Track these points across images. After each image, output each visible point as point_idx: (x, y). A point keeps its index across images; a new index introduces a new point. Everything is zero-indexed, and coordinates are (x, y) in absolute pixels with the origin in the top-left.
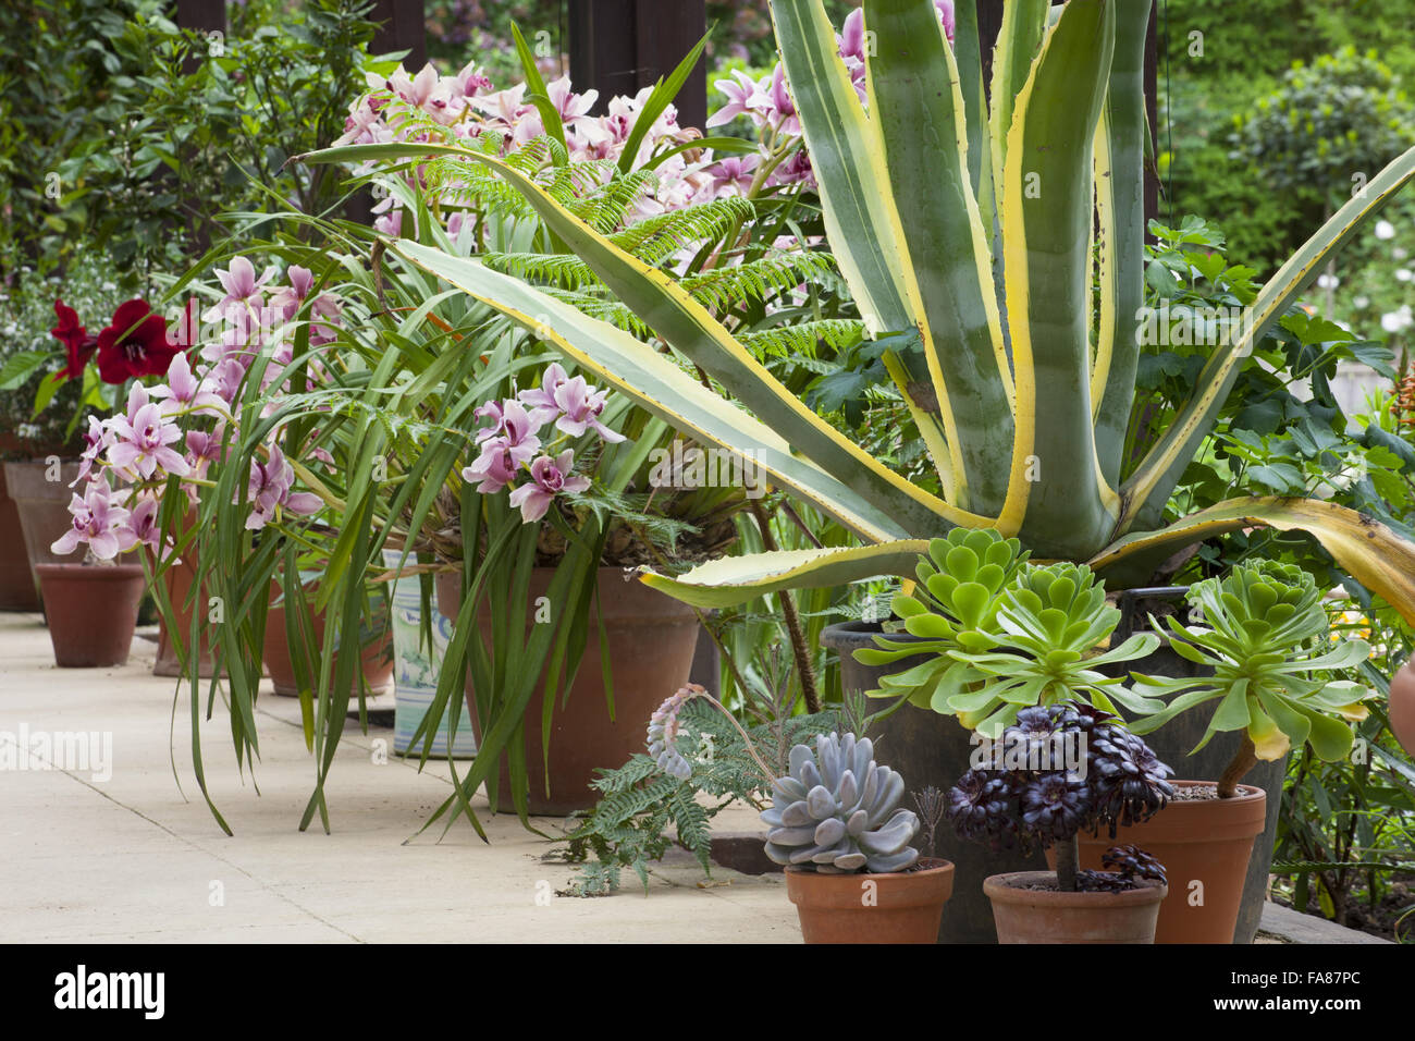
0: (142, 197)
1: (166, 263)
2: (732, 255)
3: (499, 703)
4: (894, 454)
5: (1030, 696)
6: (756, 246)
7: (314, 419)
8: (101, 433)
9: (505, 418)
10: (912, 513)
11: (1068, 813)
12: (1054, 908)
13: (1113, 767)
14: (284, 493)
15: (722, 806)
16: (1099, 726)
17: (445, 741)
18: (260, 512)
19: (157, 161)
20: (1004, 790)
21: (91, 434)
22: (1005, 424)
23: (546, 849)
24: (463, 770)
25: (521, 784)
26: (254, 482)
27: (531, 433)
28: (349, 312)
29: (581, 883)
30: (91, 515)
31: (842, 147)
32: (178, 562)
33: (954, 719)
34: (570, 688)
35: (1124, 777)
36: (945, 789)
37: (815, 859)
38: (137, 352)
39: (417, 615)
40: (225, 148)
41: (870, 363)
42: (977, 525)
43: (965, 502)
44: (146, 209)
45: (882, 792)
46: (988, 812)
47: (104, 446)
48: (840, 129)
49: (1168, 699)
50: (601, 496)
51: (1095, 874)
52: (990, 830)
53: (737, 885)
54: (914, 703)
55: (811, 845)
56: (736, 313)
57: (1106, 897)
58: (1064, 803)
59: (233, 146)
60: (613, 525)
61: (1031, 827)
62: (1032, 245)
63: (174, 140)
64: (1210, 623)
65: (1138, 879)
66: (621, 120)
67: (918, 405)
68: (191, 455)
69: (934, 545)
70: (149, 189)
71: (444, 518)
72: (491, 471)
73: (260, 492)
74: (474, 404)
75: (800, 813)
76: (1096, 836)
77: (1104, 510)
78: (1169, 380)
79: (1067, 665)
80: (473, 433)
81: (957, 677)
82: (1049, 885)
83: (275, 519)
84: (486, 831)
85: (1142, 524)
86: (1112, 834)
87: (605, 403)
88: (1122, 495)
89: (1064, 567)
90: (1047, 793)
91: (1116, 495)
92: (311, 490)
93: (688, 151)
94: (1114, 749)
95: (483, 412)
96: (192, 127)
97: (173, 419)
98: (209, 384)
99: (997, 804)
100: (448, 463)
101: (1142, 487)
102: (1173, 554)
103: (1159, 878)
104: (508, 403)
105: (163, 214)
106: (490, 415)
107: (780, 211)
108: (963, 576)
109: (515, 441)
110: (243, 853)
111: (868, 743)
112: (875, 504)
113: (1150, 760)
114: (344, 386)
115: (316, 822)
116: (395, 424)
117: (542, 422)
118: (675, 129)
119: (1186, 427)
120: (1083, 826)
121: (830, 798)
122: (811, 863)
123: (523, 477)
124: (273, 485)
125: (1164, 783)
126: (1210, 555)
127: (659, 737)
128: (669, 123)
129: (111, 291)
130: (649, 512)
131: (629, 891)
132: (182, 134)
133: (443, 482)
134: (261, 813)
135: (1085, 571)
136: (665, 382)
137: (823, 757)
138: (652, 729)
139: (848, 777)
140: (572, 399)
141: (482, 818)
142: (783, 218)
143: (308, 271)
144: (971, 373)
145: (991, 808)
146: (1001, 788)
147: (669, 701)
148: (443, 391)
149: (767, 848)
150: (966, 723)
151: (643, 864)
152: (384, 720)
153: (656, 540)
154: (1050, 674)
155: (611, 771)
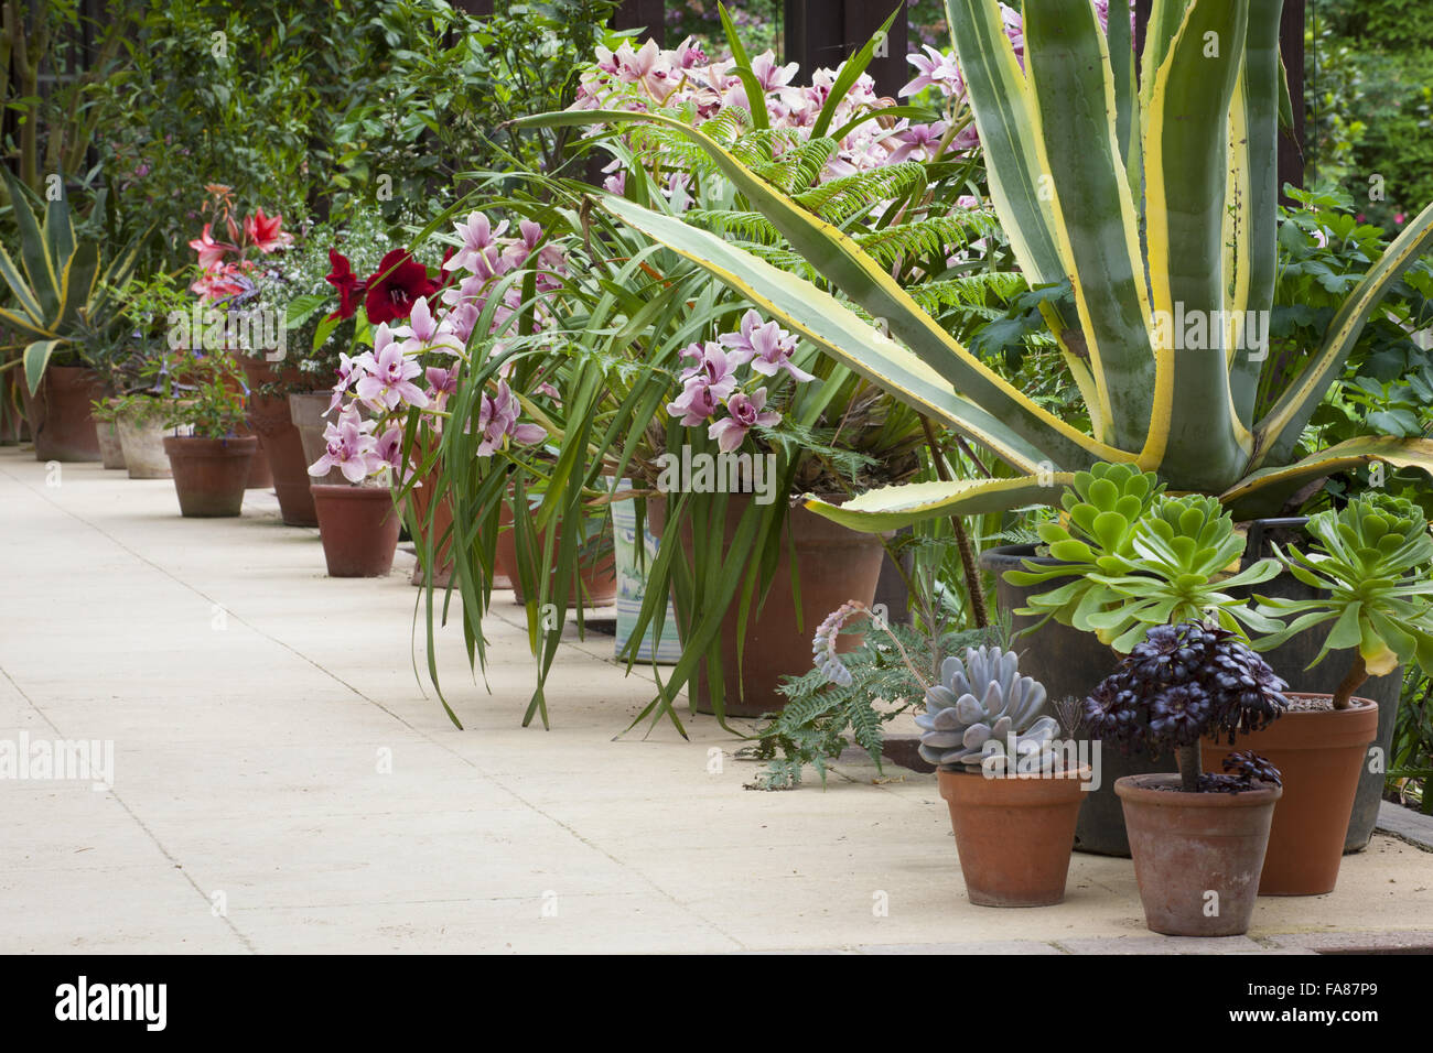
0: (408, 158)
1: (428, 216)
2: (916, 213)
3: (699, 615)
4: (1059, 394)
5: (1161, 616)
6: (938, 205)
7: (540, 358)
8: (350, 369)
9: (705, 359)
10: (1063, 448)
11: (1191, 721)
12: (1177, 806)
13: (1233, 681)
14: (510, 424)
15: (899, 711)
16: (1220, 643)
17: (650, 647)
18: (489, 441)
19: (423, 126)
20: (1134, 700)
21: (342, 369)
22: (1148, 368)
23: (738, 747)
24: (666, 674)
25: (718, 689)
26: (484, 413)
27: (728, 373)
28: (580, 262)
29: (766, 778)
30: (343, 442)
31: (1007, 115)
32: (419, 484)
33: (1093, 635)
34: (762, 604)
35: (1242, 690)
36: (1083, 698)
37: (963, 760)
38: (401, 296)
39: (633, 534)
40: (482, 115)
41: (1029, 311)
42: (1121, 460)
43: (1111, 439)
44: (411, 169)
45: (1026, 700)
46: (1118, 719)
47: (353, 380)
48: (1004, 99)
49: (1289, 619)
50: (790, 430)
51: (1215, 776)
52: (1120, 737)
53: (908, 782)
54: (1060, 621)
55: (960, 747)
56: (921, 265)
57: (1225, 797)
58: (1188, 712)
59: (489, 113)
60: (804, 456)
61: (1157, 734)
62: (1171, 205)
63: (437, 109)
64: (1327, 550)
65: (1255, 781)
66: (823, 90)
67: (1071, 350)
68: (432, 390)
69: (1078, 477)
70: (415, 151)
71: (654, 447)
72: (692, 406)
73: (489, 423)
74: (680, 345)
75: (950, 718)
76: (1217, 742)
77: (1238, 448)
78: (1302, 329)
79: (1196, 587)
80: (678, 372)
81: (1097, 598)
82: (1175, 786)
83: (503, 448)
84: (686, 730)
85: (1274, 460)
86: (1232, 741)
87: (796, 346)
88: (1255, 434)
89: (1194, 499)
90: (1172, 704)
91: (1249, 434)
92: (536, 421)
93: (883, 117)
94: (1234, 664)
95: (686, 353)
96: (450, 95)
97: (414, 356)
98: (446, 326)
99: (1127, 713)
100: (656, 399)
101: (1274, 426)
102: (1301, 487)
103: (1274, 781)
104: (709, 345)
105: (426, 173)
106: (694, 356)
107: (960, 173)
108: (1103, 505)
109: (714, 380)
110: (472, 746)
111: (1013, 655)
112: (1030, 440)
113: (1267, 675)
114: (566, 328)
115: (537, 718)
116: (607, 363)
117: (738, 363)
118: (872, 98)
119: (1316, 372)
120: (1205, 734)
121: (977, 705)
122: (960, 764)
123: (721, 412)
124: (501, 417)
125: (1279, 695)
126: (1336, 489)
127: (823, 648)
128: (867, 93)
129: (384, 242)
130: (836, 445)
131: (810, 785)
132: (443, 100)
133: (653, 414)
134: (491, 710)
135: (1214, 503)
136: (842, 327)
137: (972, 669)
138: (817, 641)
139: (993, 688)
140: (766, 342)
141: (684, 719)
142: (963, 179)
143: (537, 225)
144: (1117, 322)
145: (1121, 716)
146: (1131, 698)
147: (833, 616)
148: (652, 333)
149: (921, 749)
150: (1103, 639)
151: (824, 762)
152: (606, 628)
153: (841, 470)
154: (1180, 596)
155: (795, 678)
